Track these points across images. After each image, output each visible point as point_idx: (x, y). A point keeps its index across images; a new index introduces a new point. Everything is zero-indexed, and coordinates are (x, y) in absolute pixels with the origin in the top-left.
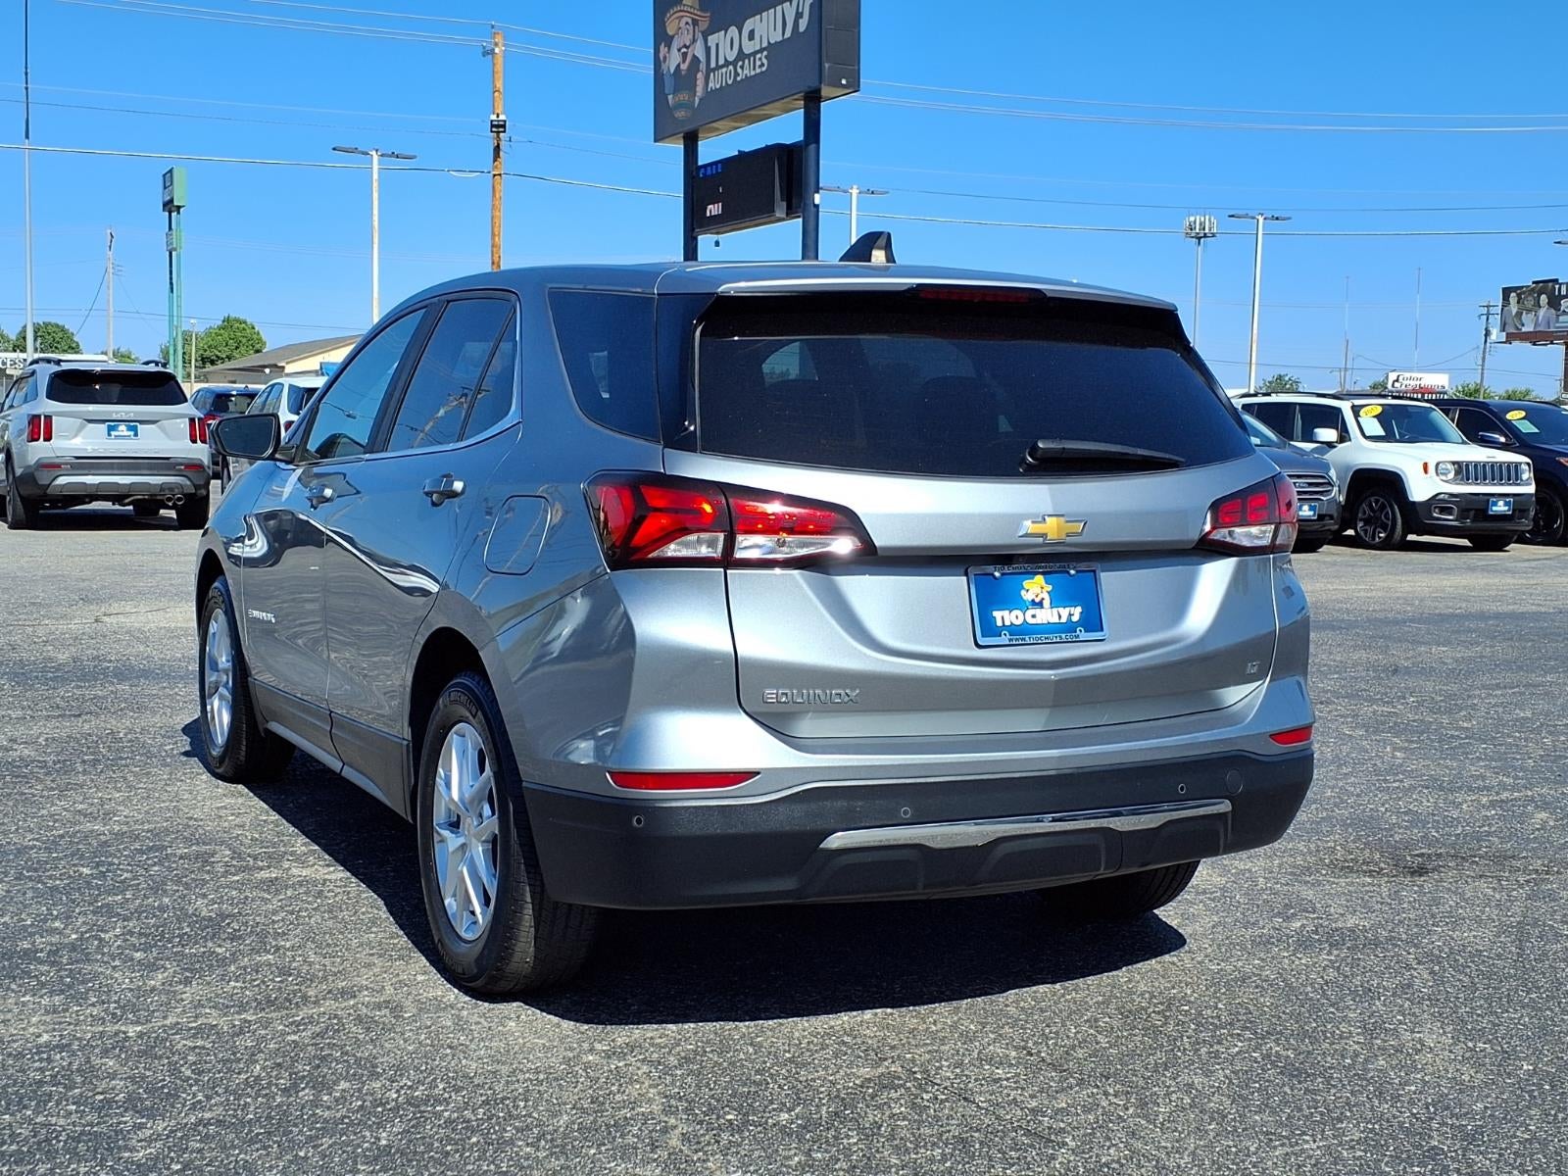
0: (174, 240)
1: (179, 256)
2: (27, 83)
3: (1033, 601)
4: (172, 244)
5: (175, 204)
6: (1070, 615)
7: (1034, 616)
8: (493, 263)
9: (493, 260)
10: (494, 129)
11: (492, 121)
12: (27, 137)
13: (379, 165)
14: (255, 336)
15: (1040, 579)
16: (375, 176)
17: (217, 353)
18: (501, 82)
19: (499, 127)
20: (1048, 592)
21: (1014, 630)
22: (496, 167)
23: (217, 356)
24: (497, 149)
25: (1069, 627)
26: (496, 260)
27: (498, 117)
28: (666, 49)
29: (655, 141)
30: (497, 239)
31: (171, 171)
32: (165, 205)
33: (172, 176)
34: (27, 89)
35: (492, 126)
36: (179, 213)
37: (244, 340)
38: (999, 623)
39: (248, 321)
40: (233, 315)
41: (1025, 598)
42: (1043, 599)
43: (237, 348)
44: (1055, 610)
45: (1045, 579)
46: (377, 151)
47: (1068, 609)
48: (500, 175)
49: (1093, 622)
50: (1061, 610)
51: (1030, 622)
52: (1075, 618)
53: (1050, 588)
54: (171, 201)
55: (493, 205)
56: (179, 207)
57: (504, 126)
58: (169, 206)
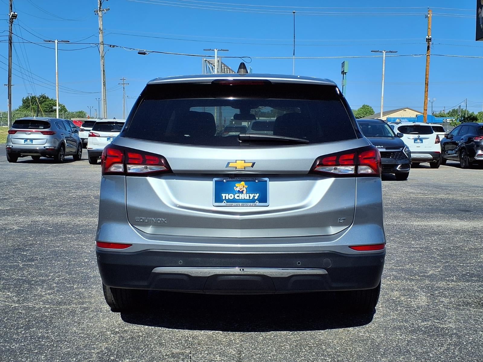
0: (344, 83)
1: (345, 87)
2: (294, 39)
3: (239, 191)
4: (343, 84)
5: (345, 72)
6: (254, 196)
7: (238, 196)
8: (426, 84)
9: (426, 83)
10: (427, 41)
11: (427, 38)
12: (294, 55)
13: (385, 55)
14: (371, 111)
15: (243, 183)
16: (384, 59)
17: (360, 116)
18: (431, 25)
19: (429, 40)
20: (246, 188)
21: (229, 201)
22: (428, 53)
23: (360, 117)
24: (428, 47)
25: (253, 201)
26: (427, 83)
27: (429, 37)
28: (481, 9)
29: (476, 40)
30: (427, 76)
31: (344, 62)
32: (342, 72)
33: (344, 64)
34: (294, 41)
35: (427, 40)
36: (345, 74)
37: (368, 112)
38: (224, 198)
39: (370, 106)
40: (365, 104)
41: (235, 190)
42: (243, 190)
43: (366, 114)
44: (248, 195)
45: (245, 183)
46: (385, 51)
47: (253, 194)
48: (429, 55)
49: (263, 199)
50: (250, 195)
51: (236, 198)
52: (256, 198)
53: (247, 186)
54: (344, 71)
55: (426, 65)
56: (346, 73)
57: (431, 40)
58: (343, 73)
